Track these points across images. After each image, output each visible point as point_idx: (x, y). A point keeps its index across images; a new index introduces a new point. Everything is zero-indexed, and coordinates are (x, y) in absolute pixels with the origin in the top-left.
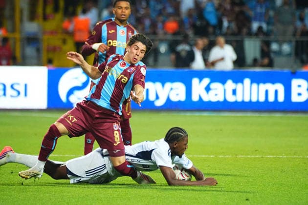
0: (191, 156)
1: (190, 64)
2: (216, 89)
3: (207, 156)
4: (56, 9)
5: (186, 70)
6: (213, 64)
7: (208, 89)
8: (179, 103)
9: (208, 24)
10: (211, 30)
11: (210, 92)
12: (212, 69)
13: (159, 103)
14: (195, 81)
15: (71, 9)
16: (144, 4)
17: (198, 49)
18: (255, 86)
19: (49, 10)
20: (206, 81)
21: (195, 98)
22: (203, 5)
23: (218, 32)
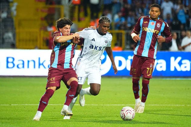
0: (170, 105)
1: (169, 48)
3: (180, 105)
4: (86, 15)
5: (166, 52)
6: (184, 48)
7: (180, 63)
9: (180, 23)
10: (182, 27)
11: (182, 66)
12: (183, 51)
14: (172, 59)
15: (95, 14)
16: (140, 11)
19: (82, 15)
20: (179, 59)
21: (172, 69)
22: (177, 11)
23: (186, 28)
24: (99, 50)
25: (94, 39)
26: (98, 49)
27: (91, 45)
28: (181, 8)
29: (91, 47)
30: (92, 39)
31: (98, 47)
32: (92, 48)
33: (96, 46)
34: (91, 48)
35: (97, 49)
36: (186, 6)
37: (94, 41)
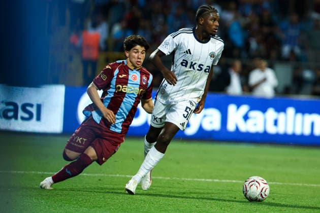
1: (226, 89)
2: (255, 118)
7: (246, 118)
8: (213, 132)
10: (236, 52)
11: (249, 121)
13: (191, 131)
14: (232, 108)
16: (161, 19)
17: (235, 71)
18: (299, 116)
20: (244, 108)
21: (231, 127)
24: (198, 70)
25: (189, 50)
26: (196, 67)
27: (183, 60)
28: (236, 18)
29: (184, 64)
30: (187, 51)
31: (195, 64)
32: (186, 66)
33: (192, 63)
34: (183, 66)
35: (194, 69)
36: (244, 15)
37: (190, 53)
